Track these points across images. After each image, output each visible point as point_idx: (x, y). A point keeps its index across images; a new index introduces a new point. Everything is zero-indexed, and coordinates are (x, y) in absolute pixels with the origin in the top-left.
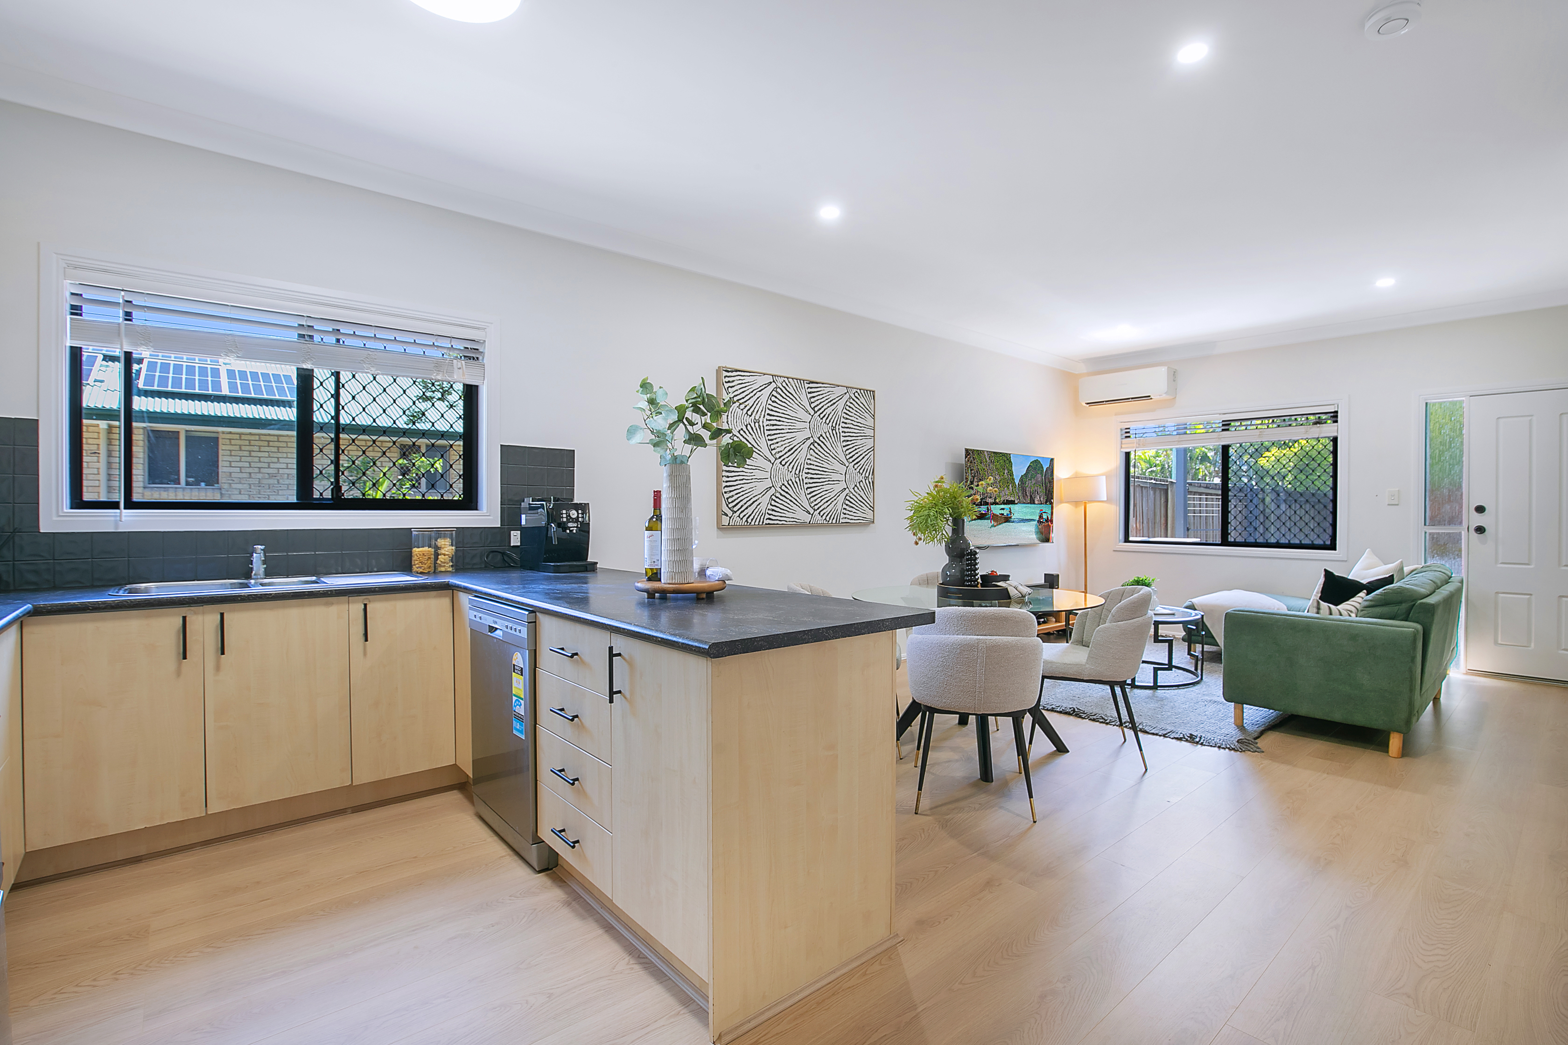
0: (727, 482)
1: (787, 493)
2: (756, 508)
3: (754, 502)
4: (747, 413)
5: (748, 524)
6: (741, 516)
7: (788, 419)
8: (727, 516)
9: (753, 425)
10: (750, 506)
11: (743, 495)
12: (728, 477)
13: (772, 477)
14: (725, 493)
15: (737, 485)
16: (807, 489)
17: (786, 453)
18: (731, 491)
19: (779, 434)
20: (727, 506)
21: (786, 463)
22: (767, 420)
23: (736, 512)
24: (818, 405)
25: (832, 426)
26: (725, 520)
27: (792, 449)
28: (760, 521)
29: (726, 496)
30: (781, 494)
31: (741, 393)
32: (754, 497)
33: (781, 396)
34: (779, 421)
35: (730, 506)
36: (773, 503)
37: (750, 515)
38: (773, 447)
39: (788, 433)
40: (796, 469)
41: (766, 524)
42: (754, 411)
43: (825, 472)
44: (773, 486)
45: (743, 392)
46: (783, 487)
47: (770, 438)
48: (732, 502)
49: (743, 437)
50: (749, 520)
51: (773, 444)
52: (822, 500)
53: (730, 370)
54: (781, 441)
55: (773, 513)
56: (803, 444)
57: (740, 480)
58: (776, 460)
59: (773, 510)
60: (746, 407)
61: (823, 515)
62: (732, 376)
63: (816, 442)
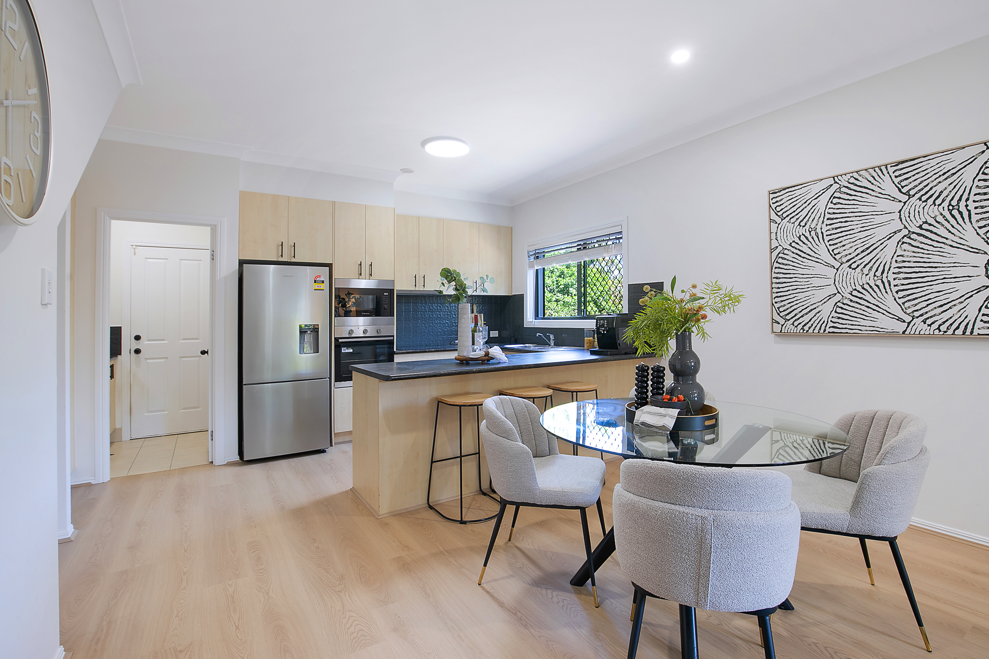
0: (777, 293)
1: (861, 298)
2: (815, 316)
3: (812, 310)
4: (799, 225)
5: (805, 332)
6: (796, 324)
7: (860, 216)
8: (779, 323)
9: (807, 234)
10: (806, 314)
11: (797, 304)
12: (779, 288)
13: (837, 283)
14: (776, 303)
15: (789, 295)
16: (897, 292)
17: (858, 254)
18: (782, 301)
19: (846, 235)
20: (778, 314)
21: (858, 266)
22: (827, 225)
23: (789, 320)
24: (916, 186)
25: (950, 205)
26: (777, 328)
27: (867, 248)
28: (820, 329)
29: (777, 306)
30: (851, 301)
31: (791, 208)
32: (812, 305)
33: (848, 194)
34: (846, 222)
35: (781, 314)
36: (839, 310)
37: (808, 323)
38: (836, 251)
39: (860, 232)
40: (877, 270)
41: (829, 332)
42: (808, 220)
43: (936, 267)
44: (839, 292)
45: (793, 206)
46: (855, 293)
47: (831, 242)
48: (784, 311)
49: (796, 248)
50: (806, 328)
51: (837, 248)
52: (928, 305)
53: (777, 191)
54: (850, 243)
55: (840, 321)
56: (888, 239)
57: (792, 290)
58: (842, 264)
59: (839, 318)
60: (797, 219)
61: (933, 323)
62: (780, 196)
63: (913, 233)
